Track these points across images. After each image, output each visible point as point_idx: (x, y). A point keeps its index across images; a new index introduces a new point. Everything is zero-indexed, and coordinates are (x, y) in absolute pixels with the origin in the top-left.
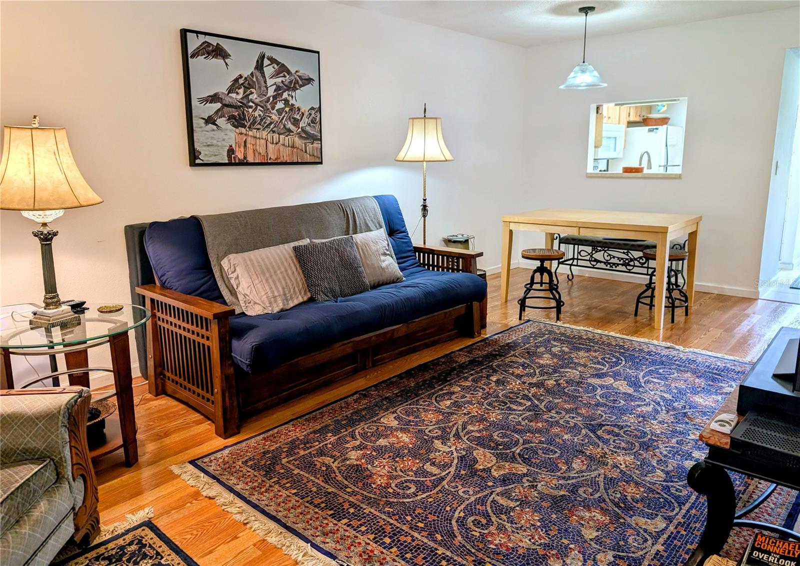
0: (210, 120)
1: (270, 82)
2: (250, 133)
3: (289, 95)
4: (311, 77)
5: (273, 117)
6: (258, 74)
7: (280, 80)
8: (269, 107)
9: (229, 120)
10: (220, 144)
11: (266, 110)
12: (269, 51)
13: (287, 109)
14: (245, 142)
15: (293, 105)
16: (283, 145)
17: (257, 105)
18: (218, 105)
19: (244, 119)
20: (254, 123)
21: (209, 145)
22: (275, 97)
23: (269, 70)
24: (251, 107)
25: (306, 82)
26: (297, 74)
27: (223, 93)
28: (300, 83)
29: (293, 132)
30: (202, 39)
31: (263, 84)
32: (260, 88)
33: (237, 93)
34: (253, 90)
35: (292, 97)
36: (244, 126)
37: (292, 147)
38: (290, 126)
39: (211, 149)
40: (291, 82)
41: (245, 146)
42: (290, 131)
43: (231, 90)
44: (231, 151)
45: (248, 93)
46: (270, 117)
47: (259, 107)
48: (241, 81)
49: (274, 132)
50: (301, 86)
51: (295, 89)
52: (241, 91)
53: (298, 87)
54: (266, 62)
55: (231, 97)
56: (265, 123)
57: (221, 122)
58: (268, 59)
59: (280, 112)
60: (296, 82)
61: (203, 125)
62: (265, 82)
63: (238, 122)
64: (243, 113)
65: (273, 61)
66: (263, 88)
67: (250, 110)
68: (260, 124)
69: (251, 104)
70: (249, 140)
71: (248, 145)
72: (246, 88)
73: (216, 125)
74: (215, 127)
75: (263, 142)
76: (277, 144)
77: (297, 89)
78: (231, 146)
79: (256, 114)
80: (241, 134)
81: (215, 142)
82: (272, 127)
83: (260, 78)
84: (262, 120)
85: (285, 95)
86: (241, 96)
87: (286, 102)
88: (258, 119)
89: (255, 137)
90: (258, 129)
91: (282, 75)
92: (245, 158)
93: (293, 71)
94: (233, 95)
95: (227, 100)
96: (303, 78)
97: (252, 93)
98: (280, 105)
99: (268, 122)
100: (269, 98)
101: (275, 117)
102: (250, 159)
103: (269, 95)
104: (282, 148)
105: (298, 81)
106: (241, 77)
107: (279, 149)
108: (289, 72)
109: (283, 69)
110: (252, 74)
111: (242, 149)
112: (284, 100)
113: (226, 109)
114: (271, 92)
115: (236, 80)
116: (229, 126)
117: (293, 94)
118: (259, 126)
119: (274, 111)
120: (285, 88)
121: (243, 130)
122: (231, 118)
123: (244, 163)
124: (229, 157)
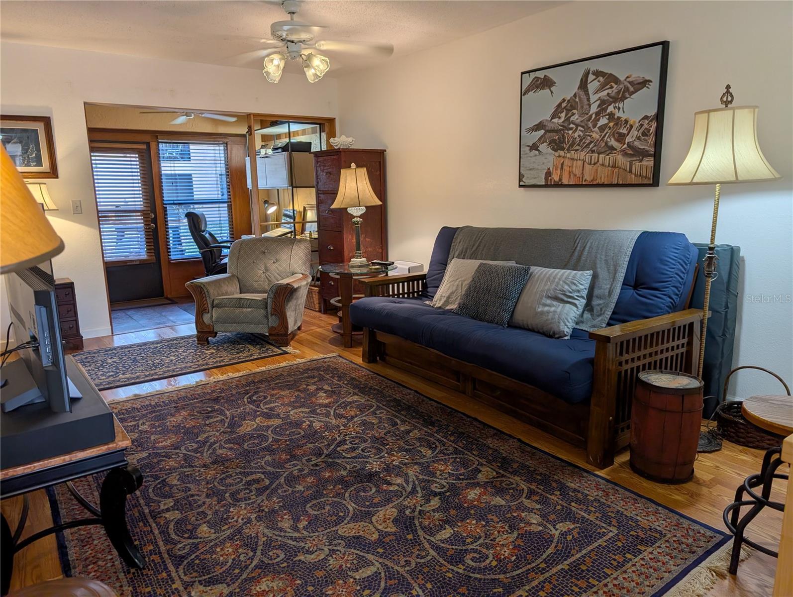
0: (535, 147)
1: (593, 98)
2: (568, 155)
3: (615, 108)
4: (647, 78)
5: (594, 135)
6: (582, 93)
7: (605, 93)
8: (590, 125)
9: (549, 144)
10: (539, 167)
11: (587, 129)
12: (594, 65)
13: (611, 124)
14: (562, 164)
15: (619, 118)
16: (603, 165)
17: (577, 126)
18: (542, 132)
19: (564, 142)
20: (572, 145)
21: (531, 169)
22: (597, 114)
23: (593, 86)
24: (571, 129)
25: (640, 86)
26: (628, 80)
27: (547, 120)
28: (632, 89)
29: (616, 150)
30: (533, 75)
31: (586, 102)
32: (582, 107)
33: (560, 118)
34: (575, 111)
35: (619, 109)
36: (563, 149)
37: (612, 167)
38: (613, 143)
39: (532, 172)
40: (619, 92)
41: (562, 168)
42: (612, 148)
43: (554, 116)
44: (548, 174)
45: (569, 115)
46: (590, 136)
47: (579, 128)
48: (564, 105)
49: (593, 152)
50: (633, 93)
51: (623, 99)
52: (563, 115)
53: (628, 96)
54: (591, 77)
55: (553, 123)
56: (584, 143)
57: (543, 147)
58: (593, 74)
59: (602, 129)
60: (627, 89)
61: (528, 152)
62: (588, 100)
63: (557, 145)
64: (563, 136)
65: (598, 74)
66: (586, 107)
67: (570, 132)
68: (578, 145)
69: (572, 126)
70: (567, 162)
71: (565, 167)
72: (568, 111)
73: (538, 150)
74: (537, 152)
75: (580, 163)
76: (595, 164)
77: (627, 98)
78: (549, 169)
79: (576, 135)
80: (560, 156)
81: (536, 166)
82: (591, 146)
83: (584, 97)
84: (581, 140)
85: (611, 109)
86: (562, 120)
87: (611, 116)
88: (578, 139)
89: (573, 159)
90: (576, 150)
91: (608, 86)
92: (560, 180)
93: (622, 78)
94: (556, 120)
95: (550, 126)
96: (636, 83)
97: (574, 114)
98: (603, 121)
99: (588, 142)
100: (591, 116)
101: (596, 136)
102: (565, 181)
103: (591, 113)
104: (600, 168)
105: (628, 88)
106: (564, 100)
107: (597, 170)
108: (617, 81)
109: (610, 79)
110: (575, 95)
111: (559, 171)
112: (609, 114)
113: (548, 135)
114: (594, 109)
115: (559, 105)
116: (550, 150)
117: (621, 105)
118: (578, 147)
119: (596, 129)
120: (611, 100)
121: (562, 153)
122: (552, 142)
123: (559, 185)
124: (546, 179)
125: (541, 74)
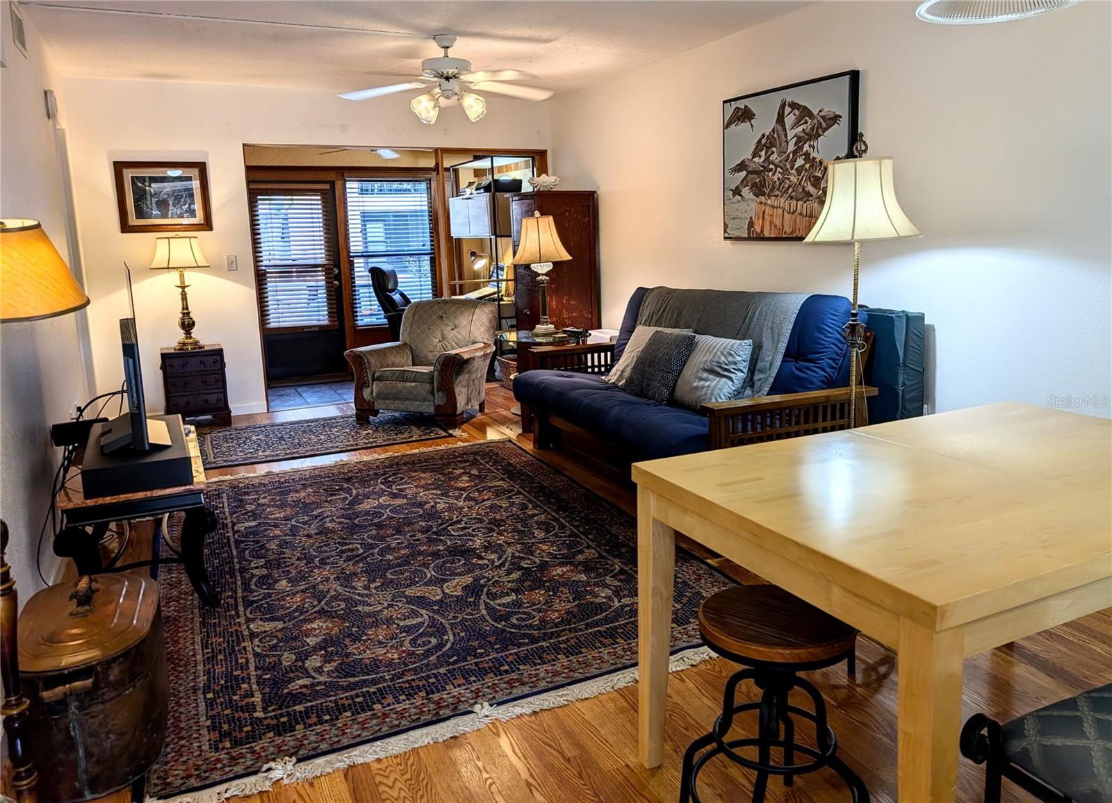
0: (737, 192)
1: (790, 134)
2: (769, 202)
3: (810, 146)
4: (838, 113)
5: (792, 178)
6: (779, 128)
7: (800, 129)
8: (788, 167)
9: (751, 188)
10: (743, 216)
11: (785, 171)
12: (790, 96)
13: (807, 166)
14: (764, 212)
15: (814, 158)
16: (801, 214)
17: (777, 166)
18: (744, 173)
19: (765, 186)
20: (772, 190)
21: (734, 218)
22: (795, 153)
23: (790, 120)
24: (771, 170)
25: (830, 122)
26: (821, 114)
27: (748, 159)
28: (824, 125)
29: (812, 196)
30: (734, 105)
31: (784, 139)
32: (780, 144)
33: (760, 157)
34: (774, 149)
35: (814, 148)
36: (764, 195)
37: (809, 217)
38: (810, 188)
39: (736, 221)
40: (812, 129)
41: (763, 217)
42: (808, 194)
43: (755, 154)
44: (751, 224)
45: (769, 153)
46: (788, 179)
47: (779, 169)
48: (763, 141)
49: (792, 198)
50: (825, 130)
51: (817, 136)
52: (763, 153)
53: (821, 133)
54: (787, 110)
55: (754, 162)
56: (783, 187)
57: (746, 191)
58: (789, 106)
59: (799, 171)
60: (820, 125)
61: (731, 197)
62: (786, 136)
63: (758, 190)
64: (764, 178)
65: (794, 106)
66: (784, 144)
67: (770, 174)
68: (778, 190)
69: (771, 166)
70: (769, 210)
71: (766, 216)
72: (768, 148)
73: (741, 195)
74: (740, 198)
75: (780, 211)
76: (794, 213)
77: (820, 135)
78: (751, 218)
79: (776, 178)
80: (761, 203)
81: (739, 214)
82: (790, 191)
83: (782, 133)
84: (780, 184)
85: (806, 147)
86: (762, 159)
87: (807, 154)
88: (778, 183)
89: (773, 207)
90: (776, 196)
91: (803, 121)
92: (762, 231)
93: (815, 113)
94: (756, 159)
95: (752, 167)
96: (827, 117)
97: (773, 153)
98: (800, 162)
99: (786, 186)
100: (789, 155)
101: (794, 179)
102: (766, 234)
103: (789, 151)
104: (799, 218)
105: (821, 124)
106: (763, 135)
107: (795, 220)
108: (811, 115)
109: (805, 112)
110: (773, 130)
111: (760, 222)
112: (804, 154)
113: (751, 176)
114: (791, 147)
115: (759, 141)
116: (752, 196)
117: (815, 145)
118: (777, 193)
119: (794, 171)
120: (806, 137)
121: (763, 199)
122: (754, 185)
123: (761, 238)
125: (741, 104)
